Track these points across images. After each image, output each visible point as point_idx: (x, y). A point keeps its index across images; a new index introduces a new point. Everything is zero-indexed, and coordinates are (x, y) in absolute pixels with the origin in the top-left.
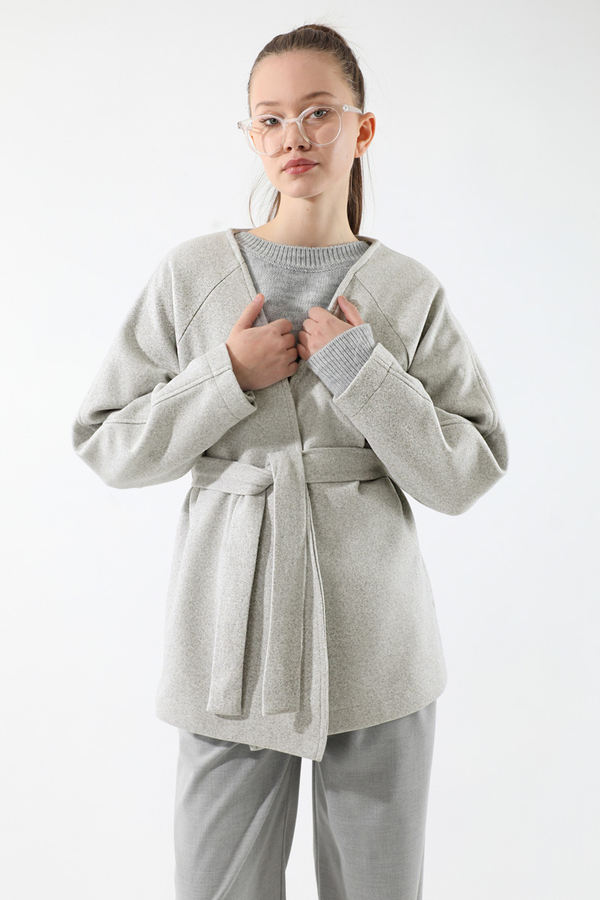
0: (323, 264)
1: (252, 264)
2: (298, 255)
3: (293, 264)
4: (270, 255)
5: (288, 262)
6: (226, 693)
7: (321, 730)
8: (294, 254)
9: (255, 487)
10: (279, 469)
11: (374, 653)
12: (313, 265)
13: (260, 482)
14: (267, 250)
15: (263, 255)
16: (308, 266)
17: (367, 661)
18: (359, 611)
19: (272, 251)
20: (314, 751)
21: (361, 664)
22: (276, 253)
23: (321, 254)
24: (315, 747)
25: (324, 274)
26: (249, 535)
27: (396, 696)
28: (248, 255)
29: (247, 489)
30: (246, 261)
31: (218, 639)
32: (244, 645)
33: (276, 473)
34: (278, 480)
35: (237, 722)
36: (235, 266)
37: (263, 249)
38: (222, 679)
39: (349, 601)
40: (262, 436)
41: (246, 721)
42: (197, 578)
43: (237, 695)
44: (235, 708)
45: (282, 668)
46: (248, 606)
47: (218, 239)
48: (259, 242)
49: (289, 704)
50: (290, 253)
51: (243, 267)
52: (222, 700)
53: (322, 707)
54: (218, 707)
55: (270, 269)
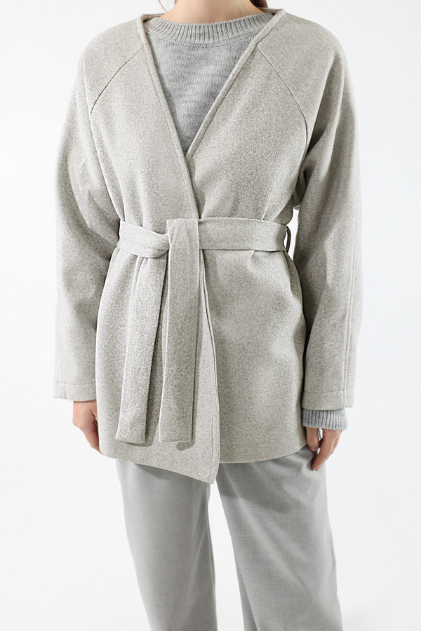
0: (221, 38)
1: (154, 44)
2: (197, 32)
3: (192, 40)
4: (172, 34)
5: (188, 39)
6: (133, 425)
7: (213, 459)
8: (194, 31)
9: (157, 251)
10: (175, 236)
11: (253, 404)
12: (211, 40)
13: (160, 247)
14: (170, 31)
15: (165, 36)
16: (207, 41)
17: (246, 410)
18: (241, 366)
19: (174, 31)
20: (208, 475)
21: (240, 412)
22: (178, 31)
23: (219, 29)
24: (209, 472)
25: (222, 48)
26: (152, 293)
27: (272, 441)
28: (152, 38)
29: (148, 253)
30: (150, 42)
31: (126, 380)
32: (148, 386)
33: (172, 240)
34: (173, 246)
35: (143, 448)
36: (138, 48)
37: (167, 30)
38: (129, 414)
39: (231, 357)
40: (161, 204)
41: (152, 447)
42: (111, 326)
43: (142, 427)
44: (140, 438)
45: (175, 407)
46: (152, 354)
47: (128, 26)
48: (165, 25)
49: (182, 435)
50: (190, 31)
51: (146, 47)
52: (129, 431)
53: (214, 442)
54: (126, 436)
55: (170, 48)
